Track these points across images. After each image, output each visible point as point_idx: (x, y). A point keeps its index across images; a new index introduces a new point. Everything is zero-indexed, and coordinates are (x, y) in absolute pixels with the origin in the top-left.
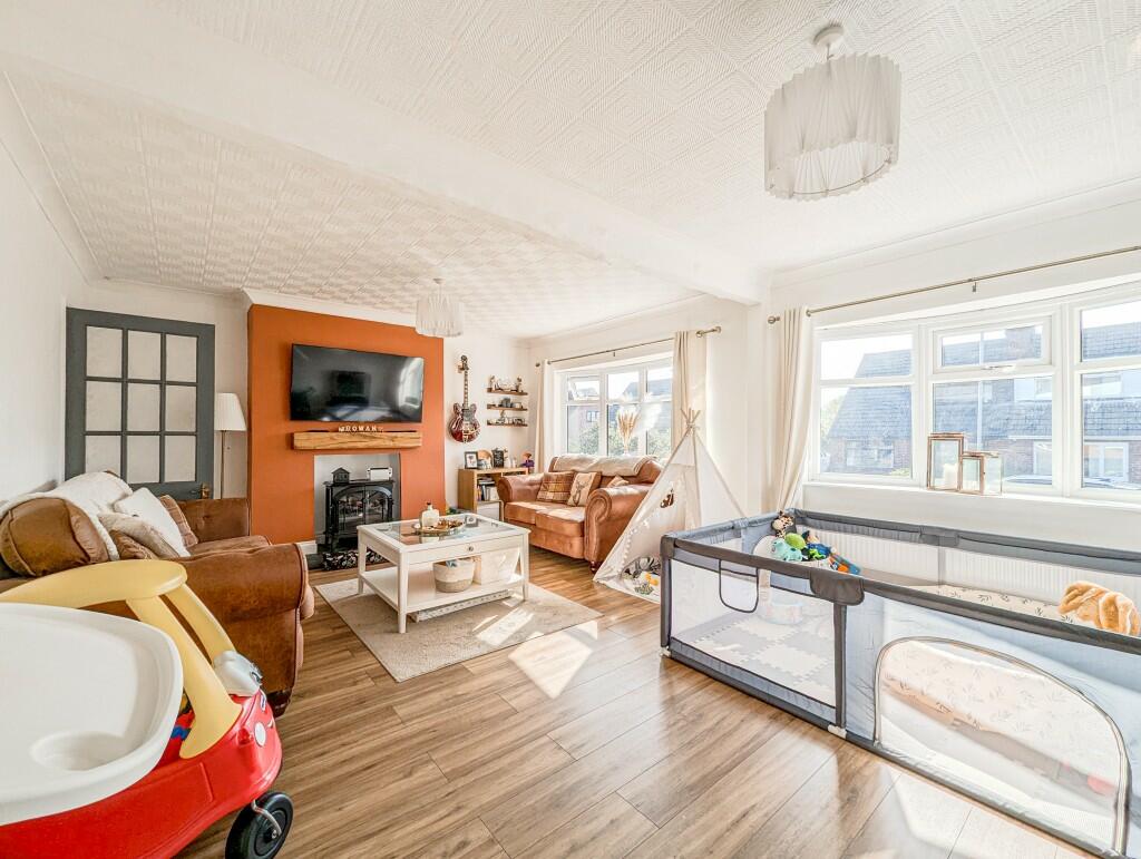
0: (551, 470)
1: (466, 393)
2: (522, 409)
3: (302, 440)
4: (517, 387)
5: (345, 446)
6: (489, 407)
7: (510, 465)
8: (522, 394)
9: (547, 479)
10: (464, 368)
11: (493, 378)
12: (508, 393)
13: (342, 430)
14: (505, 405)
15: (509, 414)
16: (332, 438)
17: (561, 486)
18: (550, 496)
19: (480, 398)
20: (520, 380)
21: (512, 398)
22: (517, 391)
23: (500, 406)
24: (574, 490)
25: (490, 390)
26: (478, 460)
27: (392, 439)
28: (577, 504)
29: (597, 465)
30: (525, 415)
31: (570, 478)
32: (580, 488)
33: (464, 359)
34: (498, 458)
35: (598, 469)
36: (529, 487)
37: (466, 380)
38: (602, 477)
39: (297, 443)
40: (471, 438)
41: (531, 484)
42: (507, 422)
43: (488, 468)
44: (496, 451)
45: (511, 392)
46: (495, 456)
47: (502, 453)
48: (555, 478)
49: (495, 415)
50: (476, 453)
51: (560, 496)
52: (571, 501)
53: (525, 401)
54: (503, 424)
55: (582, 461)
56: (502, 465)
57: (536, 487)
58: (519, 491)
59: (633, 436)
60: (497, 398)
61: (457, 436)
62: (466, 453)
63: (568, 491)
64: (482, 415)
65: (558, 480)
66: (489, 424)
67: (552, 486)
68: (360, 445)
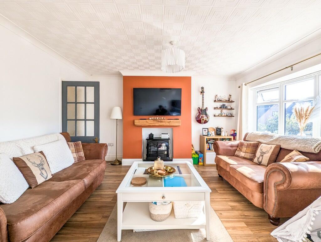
0: (245, 140)
1: (203, 103)
2: (232, 109)
3: (137, 122)
4: (229, 99)
5: (151, 125)
6: (215, 108)
7: (224, 134)
8: (232, 102)
9: (241, 145)
10: (202, 92)
11: (217, 95)
12: (224, 102)
13: (150, 119)
14: (223, 107)
15: (225, 112)
16: (147, 122)
17: (250, 150)
18: (242, 154)
19: (210, 105)
20: (230, 96)
21: (226, 104)
22: (229, 101)
23: (220, 108)
24: (258, 154)
25: (215, 101)
26: (208, 132)
27: (169, 122)
28: (260, 164)
29: (277, 140)
30: (233, 112)
31: (256, 146)
32: (263, 154)
33: (202, 88)
34: (218, 131)
35: (277, 143)
36: (230, 148)
37: (203, 97)
38: (281, 148)
39: (135, 124)
40: (206, 122)
41: (232, 146)
42: (223, 115)
43: (213, 135)
44: (217, 128)
45: (226, 101)
46: (217, 130)
47: (220, 129)
48: (246, 145)
49: (218, 112)
50: (208, 129)
51: (248, 156)
52: (256, 160)
53: (233, 105)
54: (221, 116)
55: (265, 136)
56: (220, 135)
57: (234, 148)
58: (224, 150)
59: (308, 121)
60: (219, 104)
61: (199, 121)
62: (203, 128)
63: (254, 153)
64: (210, 112)
65: (248, 146)
66: (215, 116)
67: (244, 149)
68: (157, 124)
